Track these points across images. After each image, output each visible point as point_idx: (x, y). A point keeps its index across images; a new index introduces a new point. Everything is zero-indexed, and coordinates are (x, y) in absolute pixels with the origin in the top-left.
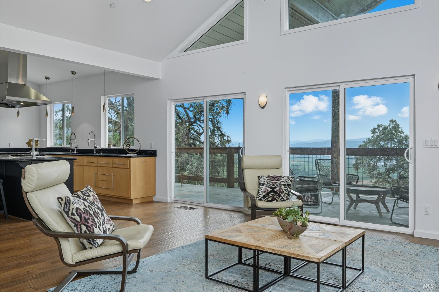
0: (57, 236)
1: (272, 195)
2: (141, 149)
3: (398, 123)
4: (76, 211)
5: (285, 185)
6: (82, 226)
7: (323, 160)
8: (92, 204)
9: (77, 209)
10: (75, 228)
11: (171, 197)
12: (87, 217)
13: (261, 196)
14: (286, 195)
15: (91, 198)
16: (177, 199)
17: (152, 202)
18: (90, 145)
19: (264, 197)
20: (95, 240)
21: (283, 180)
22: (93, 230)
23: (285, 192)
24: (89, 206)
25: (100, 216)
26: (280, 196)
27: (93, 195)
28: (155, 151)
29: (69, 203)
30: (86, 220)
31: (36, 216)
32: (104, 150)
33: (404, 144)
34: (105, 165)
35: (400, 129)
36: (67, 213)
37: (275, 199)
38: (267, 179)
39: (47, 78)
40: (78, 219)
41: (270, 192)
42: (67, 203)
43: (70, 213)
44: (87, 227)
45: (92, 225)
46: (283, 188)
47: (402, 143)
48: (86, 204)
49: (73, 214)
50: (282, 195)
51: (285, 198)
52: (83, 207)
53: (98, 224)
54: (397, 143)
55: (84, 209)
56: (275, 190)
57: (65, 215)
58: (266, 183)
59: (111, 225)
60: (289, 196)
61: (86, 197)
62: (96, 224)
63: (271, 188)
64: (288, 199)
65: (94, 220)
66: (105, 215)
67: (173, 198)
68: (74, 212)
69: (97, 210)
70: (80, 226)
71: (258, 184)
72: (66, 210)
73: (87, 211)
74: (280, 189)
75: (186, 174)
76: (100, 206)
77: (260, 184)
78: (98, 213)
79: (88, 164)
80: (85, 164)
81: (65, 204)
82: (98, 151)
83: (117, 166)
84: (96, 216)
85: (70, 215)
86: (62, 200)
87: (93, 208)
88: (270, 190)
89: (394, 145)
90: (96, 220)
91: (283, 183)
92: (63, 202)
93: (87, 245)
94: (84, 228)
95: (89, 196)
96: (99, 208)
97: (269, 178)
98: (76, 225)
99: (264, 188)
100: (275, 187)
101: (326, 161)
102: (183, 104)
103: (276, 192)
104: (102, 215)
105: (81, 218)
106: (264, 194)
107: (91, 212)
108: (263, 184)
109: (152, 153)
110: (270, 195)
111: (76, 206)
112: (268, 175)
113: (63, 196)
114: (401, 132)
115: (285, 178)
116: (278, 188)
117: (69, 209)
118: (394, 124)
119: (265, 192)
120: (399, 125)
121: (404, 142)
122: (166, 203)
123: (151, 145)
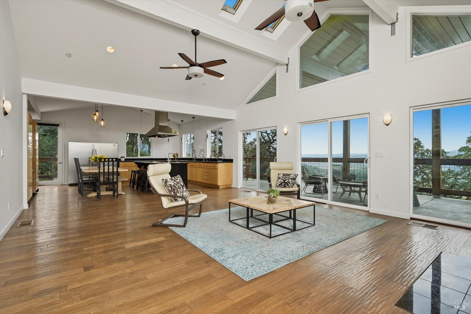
0: (160, 195)
1: (284, 184)
2: (225, 158)
3: (420, 140)
4: (170, 186)
5: (291, 179)
6: (172, 192)
7: (335, 165)
8: (178, 183)
9: (170, 185)
10: (169, 193)
11: (240, 186)
12: (174, 189)
13: (278, 185)
14: (292, 184)
15: (178, 181)
16: (244, 186)
17: (231, 188)
18: (201, 156)
19: (279, 185)
20: (177, 198)
21: (291, 176)
22: (177, 194)
23: (291, 183)
24: (176, 184)
25: (181, 189)
26: (288, 185)
27: (179, 179)
28: (232, 160)
29: (167, 182)
30: (174, 190)
31: (152, 186)
32: (208, 159)
33: (426, 155)
34: (206, 167)
35: (421, 145)
36: (166, 186)
37: (286, 187)
38: (282, 175)
39: (182, 121)
40: (170, 189)
41: (283, 183)
42: (166, 181)
43: (167, 186)
44: (174, 193)
45: (176, 192)
46: (290, 180)
47: (424, 155)
48: (175, 183)
49: (168, 187)
50: (289, 185)
51: (290, 186)
52: (173, 184)
53: (179, 192)
54: (420, 155)
55: (173, 185)
56: (286, 181)
57: (165, 187)
58: (281, 177)
59: (187, 193)
60: (294, 185)
61: (175, 180)
62: (178, 192)
63: (283, 180)
64: (293, 187)
65: (178, 190)
66: (184, 188)
67: (241, 186)
68: (169, 186)
69: (180, 186)
70: (171, 192)
71: (277, 178)
72: (165, 185)
73: (175, 186)
74: (289, 181)
75: (265, 174)
76: (182, 184)
77: (278, 178)
78: (181, 187)
79: (199, 167)
80: (198, 167)
81: (165, 182)
82: (205, 159)
83: (212, 168)
84: (179, 189)
85: (167, 187)
86: (164, 180)
87: (178, 185)
88: (283, 181)
89: (417, 156)
90: (179, 190)
91: (291, 178)
92: (164, 181)
93: (174, 201)
94: (173, 193)
95: (177, 179)
96: (181, 185)
97: (284, 175)
98: (169, 192)
99: (280, 180)
100: (286, 180)
101: (335, 166)
102: (266, 131)
103: (286, 183)
104: (183, 188)
105: (171, 189)
106: (279, 183)
107: (177, 187)
108: (280, 178)
109: (231, 161)
110: (282, 184)
111: (170, 183)
112: (283, 173)
113: (164, 179)
114: (422, 147)
115: (293, 175)
116: (287, 181)
117: (167, 185)
118: (417, 141)
119: (280, 182)
120: (420, 142)
121: (426, 154)
122: (237, 189)
123: (230, 156)
